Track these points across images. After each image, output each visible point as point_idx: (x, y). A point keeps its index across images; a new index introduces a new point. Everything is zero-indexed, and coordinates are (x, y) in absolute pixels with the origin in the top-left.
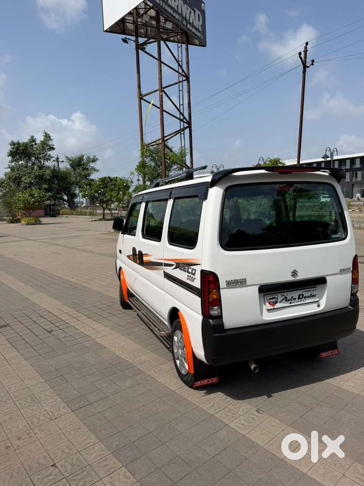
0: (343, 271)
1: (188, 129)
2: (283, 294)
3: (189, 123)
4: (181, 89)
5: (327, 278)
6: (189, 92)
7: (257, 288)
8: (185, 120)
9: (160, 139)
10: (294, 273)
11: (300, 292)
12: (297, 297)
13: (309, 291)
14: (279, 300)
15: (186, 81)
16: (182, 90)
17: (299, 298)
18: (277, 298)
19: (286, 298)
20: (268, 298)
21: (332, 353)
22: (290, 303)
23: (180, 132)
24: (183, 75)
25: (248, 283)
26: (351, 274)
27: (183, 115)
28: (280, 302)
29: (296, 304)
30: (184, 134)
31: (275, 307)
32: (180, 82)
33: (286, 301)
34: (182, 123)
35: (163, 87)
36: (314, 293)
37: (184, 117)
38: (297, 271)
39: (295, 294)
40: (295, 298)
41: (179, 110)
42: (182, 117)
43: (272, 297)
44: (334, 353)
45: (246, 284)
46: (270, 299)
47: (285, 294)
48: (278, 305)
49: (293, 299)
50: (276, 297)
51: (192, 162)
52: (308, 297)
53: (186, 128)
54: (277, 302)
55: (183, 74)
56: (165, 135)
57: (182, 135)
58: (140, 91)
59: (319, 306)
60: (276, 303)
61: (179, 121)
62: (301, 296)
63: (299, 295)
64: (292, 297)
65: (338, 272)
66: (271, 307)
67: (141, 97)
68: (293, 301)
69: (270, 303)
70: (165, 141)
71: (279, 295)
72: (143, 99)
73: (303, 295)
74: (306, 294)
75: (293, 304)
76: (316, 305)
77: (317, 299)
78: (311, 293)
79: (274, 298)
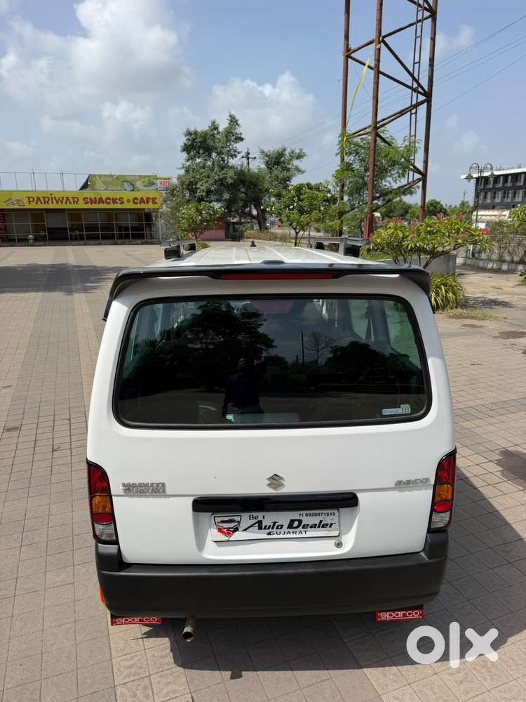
1: (426, 103)
2: (255, 514)
3: (428, 95)
4: (419, 34)
5: (359, 495)
6: (433, 39)
7: (190, 501)
8: (420, 90)
9: (370, 126)
10: (275, 480)
11: (295, 515)
12: (286, 524)
13: (318, 515)
14: (243, 525)
15: (430, 20)
16: (421, 36)
17: (290, 526)
18: (239, 522)
19: (260, 523)
20: (218, 520)
21: (404, 615)
22: (269, 534)
23: (411, 110)
24: (425, 9)
25: (168, 491)
26: (431, 491)
27: (417, 82)
28: (245, 530)
29: (281, 536)
30: (416, 113)
31: (231, 539)
32: (418, 21)
33: (260, 528)
34: (415, 94)
35: (383, 34)
36: (328, 520)
37: (419, 85)
38: (282, 478)
39: (284, 518)
40: (282, 526)
41: (412, 75)
42: (415, 85)
43: (227, 519)
44: (410, 617)
45: (164, 491)
46: (222, 522)
47: (260, 515)
48: (237, 536)
49: (276, 526)
50: (237, 519)
51: (426, 162)
52: (314, 526)
53: (422, 103)
54: (237, 529)
55: (426, 5)
56: (379, 119)
57: (413, 116)
58: (348, 45)
59: (339, 545)
60: (234, 531)
61: (411, 91)
62: (296, 524)
63: (292, 521)
64: (275, 523)
65: (393, 486)
66: (223, 537)
67: (348, 54)
68: (275, 530)
69: (220, 530)
70: (378, 128)
71: (245, 516)
72: (351, 58)
73: (300, 521)
74: (306, 520)
75: (276, 536)
76: (333, 542)
77: (336, 533)
78: (321, 518)
79: (233, 521)
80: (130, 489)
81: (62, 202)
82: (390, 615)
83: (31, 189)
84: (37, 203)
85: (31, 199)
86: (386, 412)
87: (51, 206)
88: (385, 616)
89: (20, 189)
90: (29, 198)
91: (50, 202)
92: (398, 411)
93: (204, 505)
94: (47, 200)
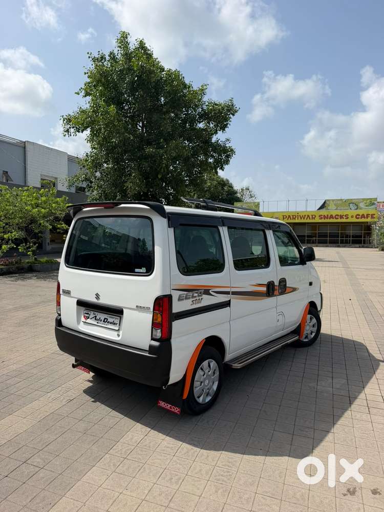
0: (139, 308)
2: (95, 313)
5: (124, 310)
7: (76, 300)
10: (97, 296)
11: (106, 316)
14: (91, 316)
17: (104, 321)
19: (96, 317)
20: (84, 312)
25: (72, 294)
26: (152, 315)
28: (91, 319)
29: (101, 325)
31: (87, 321)
33: (95, 319)
36: (116, 322)
38: (99, 296)
39: (102, 316)
40: (102, 320)
43: (87, 312)
45: (70, 294)
46: (86, 313)
48: (89, 321)
49: (100, 320)
50: (90, 313)
52: (111, 323)
59: (118, 335)
60: (88, 318)
62: (106, 320)
63: (105, 319)
64: (100, 318)
65: (135, 308)
66: (85, 320)
69: (84, 317)
71: (92, 312)
73: (107, 319)
74: (110, 320)
75: (99, 324)
76: (116, 333)
77: (117, 329)
78: (114, 320)
79: (88, 314)
80: (64, 291)
81: (304, 219)
82: (164, 404)
83: (285, 211)
84: (288, 219)
85: (285, 217)
86: (137, 270)
87: (297, 221)
88: (162, 404)
89: (279, 211)
90: (283, 216)
91: (297, 218)
92: (141, 271)
93: (80, 303)
94: (294, 217)
